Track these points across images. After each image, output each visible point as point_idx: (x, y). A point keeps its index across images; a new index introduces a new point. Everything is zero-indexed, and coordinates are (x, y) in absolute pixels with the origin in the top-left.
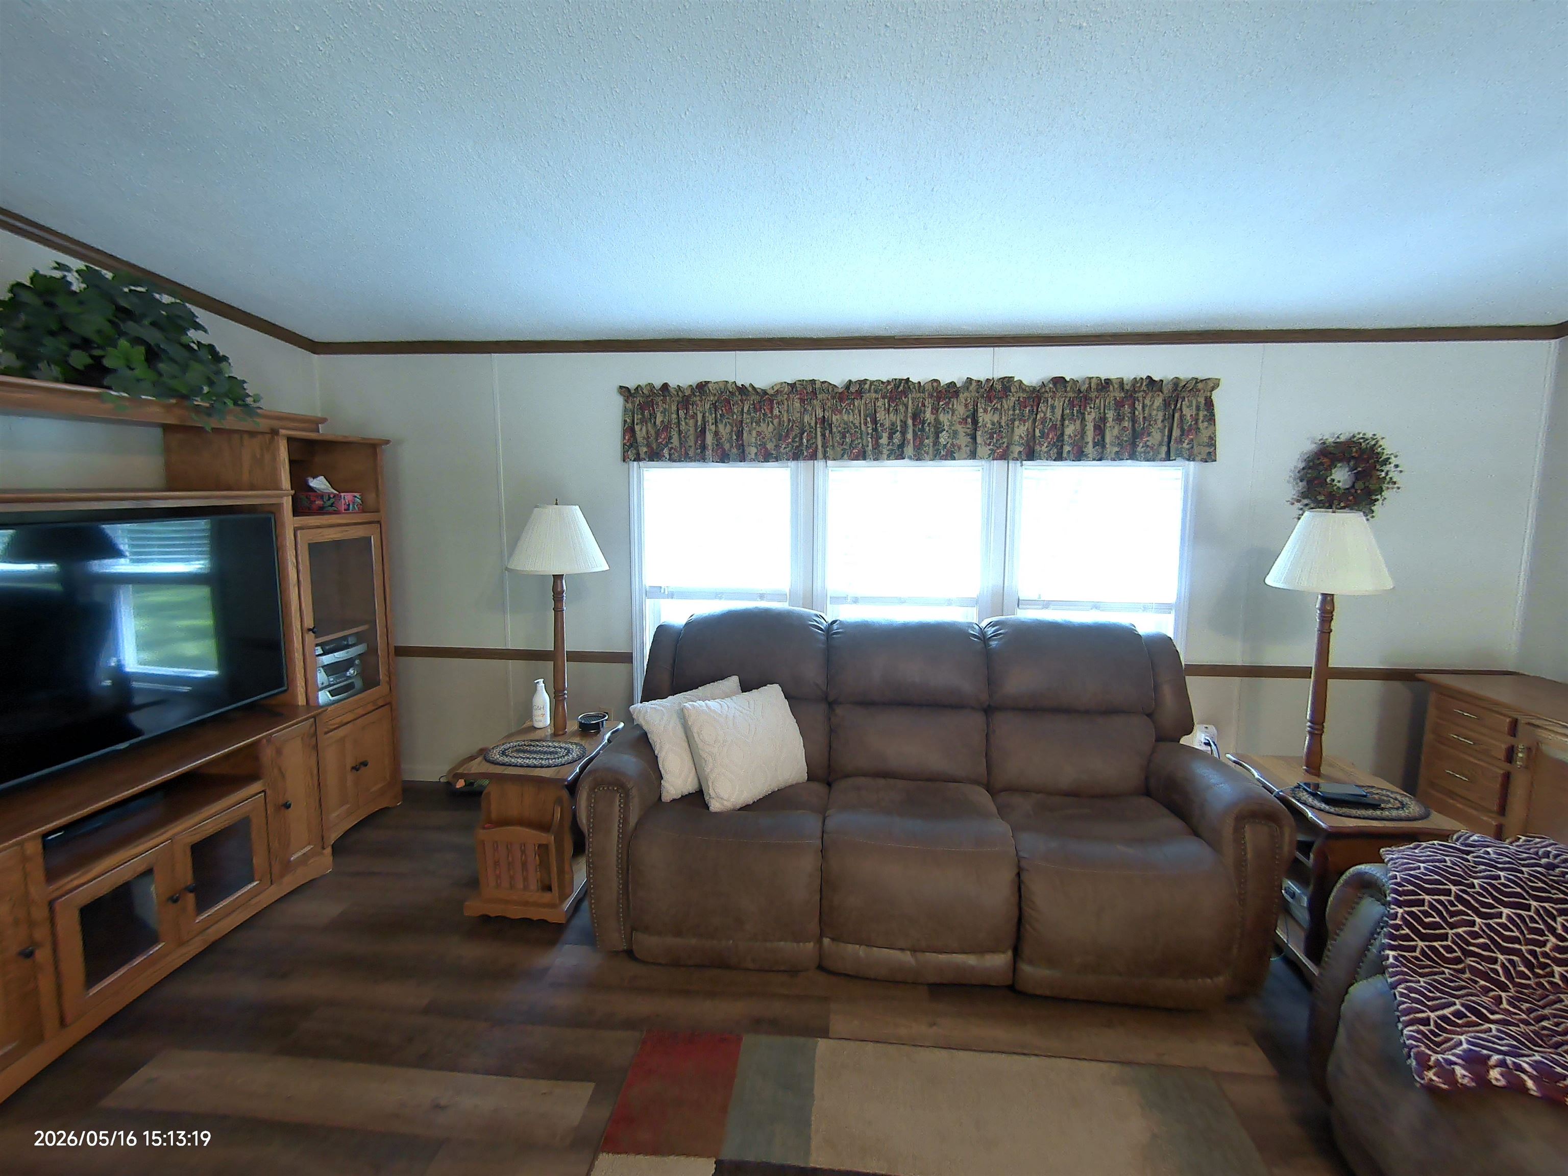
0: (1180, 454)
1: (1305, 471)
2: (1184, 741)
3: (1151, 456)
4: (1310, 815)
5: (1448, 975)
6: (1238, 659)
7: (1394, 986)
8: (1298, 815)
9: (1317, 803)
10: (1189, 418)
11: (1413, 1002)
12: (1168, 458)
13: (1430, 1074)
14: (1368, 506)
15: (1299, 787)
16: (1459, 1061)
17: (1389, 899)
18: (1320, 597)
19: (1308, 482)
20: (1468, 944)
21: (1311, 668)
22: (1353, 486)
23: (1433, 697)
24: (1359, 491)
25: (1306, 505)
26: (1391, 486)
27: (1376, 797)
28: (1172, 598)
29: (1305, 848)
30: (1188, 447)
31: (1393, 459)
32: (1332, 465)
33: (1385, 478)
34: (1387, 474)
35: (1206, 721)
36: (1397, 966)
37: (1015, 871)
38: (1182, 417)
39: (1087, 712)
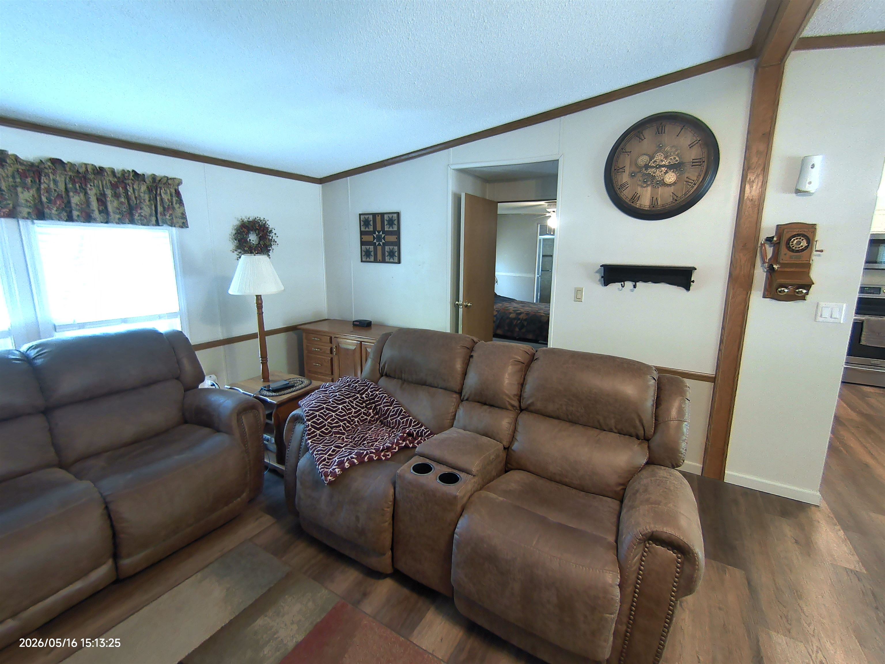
0: (165, 222)
1: (237, 235)
2: (201, 386)
3: (145, 222)
4: (269, 400)
5: (328, 439)
6: (220, 337)
7: (313, 453)
8: (264, 402)
9: (271, 394)
10: (166, 201)
11: (320, 455)
12: (157, 224)
13: (329, 478)
14: (267, 253)
15: (262, 389)
16: (337, 467)
17: (305, 420)
18: (255, 297)
19: (239, 241)
20: (332, 424)
21: (257, 333)
22: (259, 243)
23: (304, 335)
24: (262, 246)
25: (240, 253)
26: (274, 243)
27: (292, 382)
28: (177, 310)
29: (269, 416)
30: (169, 218)
31: (273, 231)
32: (248, 234)
33: (271, 239)
34: (272, 238)
35: (210, 373)
36: (313, 445)
37: (103, 506)
38: (162, 199)
39: (134, 389)
